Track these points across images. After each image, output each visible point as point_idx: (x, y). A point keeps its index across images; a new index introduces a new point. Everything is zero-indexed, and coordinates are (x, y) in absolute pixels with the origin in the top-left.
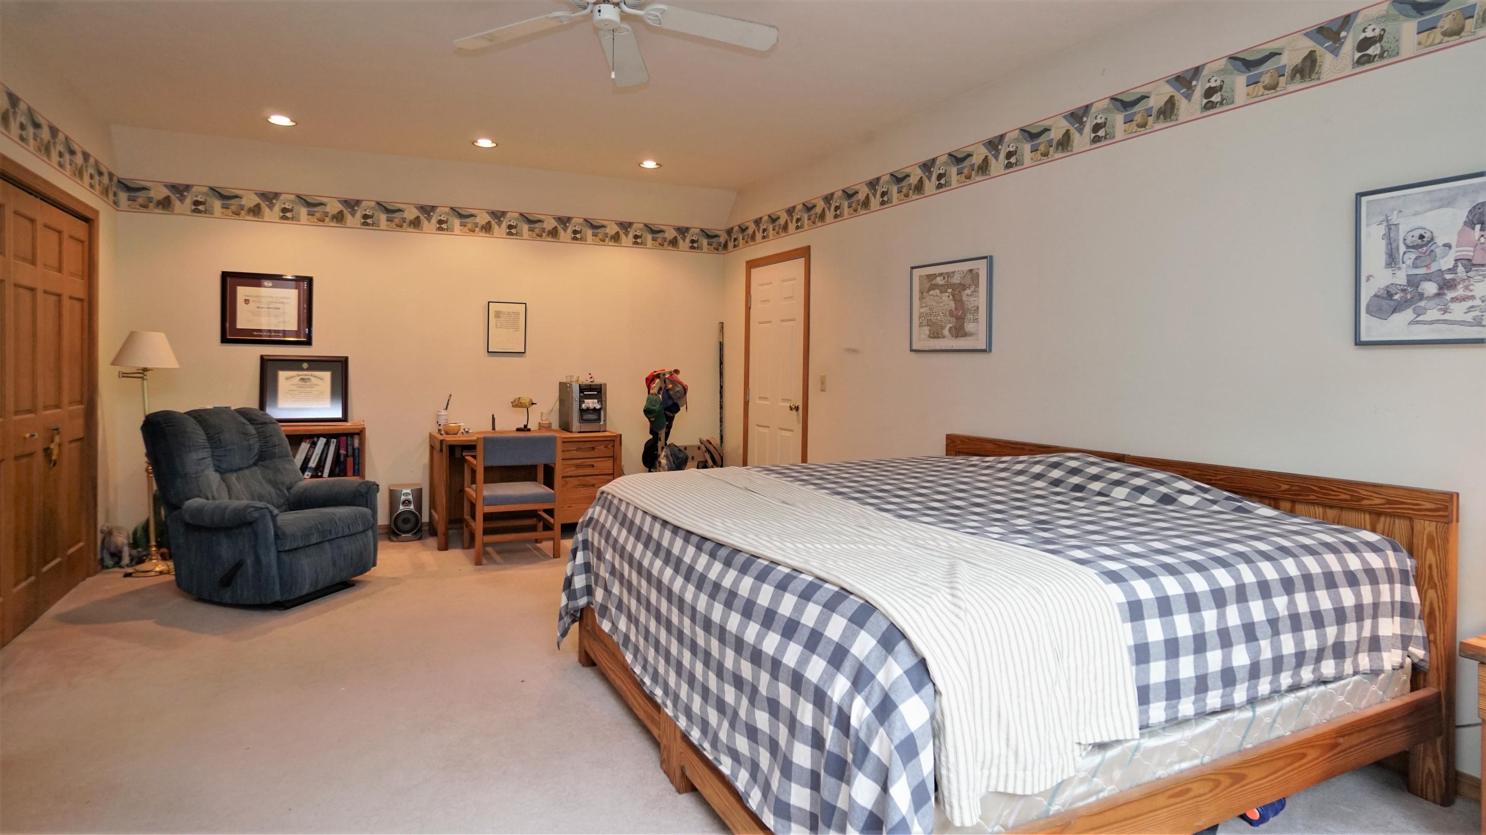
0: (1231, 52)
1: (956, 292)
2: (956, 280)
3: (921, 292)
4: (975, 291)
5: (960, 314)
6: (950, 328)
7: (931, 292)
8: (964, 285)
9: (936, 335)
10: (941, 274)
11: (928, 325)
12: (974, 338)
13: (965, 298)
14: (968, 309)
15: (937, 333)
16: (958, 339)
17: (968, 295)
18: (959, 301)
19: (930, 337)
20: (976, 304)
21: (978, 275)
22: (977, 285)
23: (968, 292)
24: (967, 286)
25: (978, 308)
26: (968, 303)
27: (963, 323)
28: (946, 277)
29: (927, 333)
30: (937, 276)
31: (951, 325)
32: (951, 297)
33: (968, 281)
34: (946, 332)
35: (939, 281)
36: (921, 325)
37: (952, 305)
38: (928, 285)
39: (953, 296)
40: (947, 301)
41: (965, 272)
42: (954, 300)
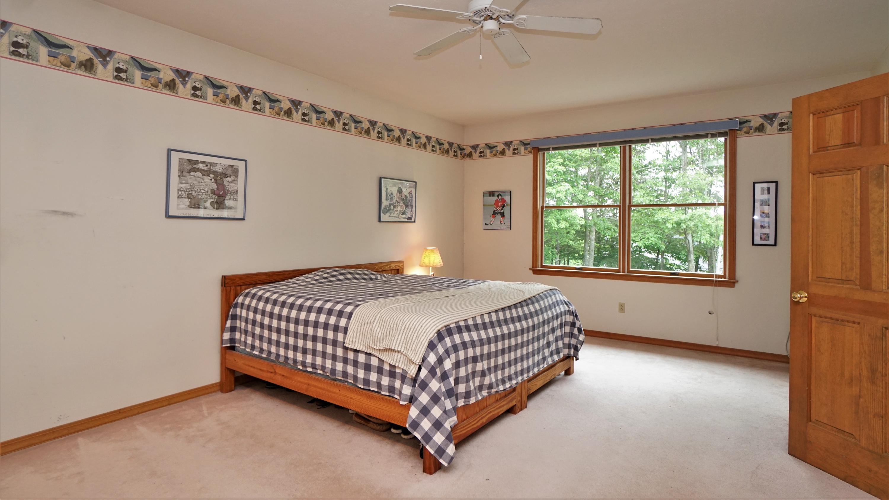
0: (352, 113)
1: (218, 178)
2: (218, 169)
3: (181, 171)
4: (234, 180)
5: (221, 193)
6: (212, 202)
7: (192, 173)
8: (225, 175)
9: (197, 206)
10: (203, 162)
11: (188, 198)
12: (233, 210)
13: (225, 183)
14: (228, 191)
15: (199, 205)
16: (219, 210)
17: (228, 182)
18: (220, 185)
19: (190, 207)
20: (236, 188)
21: (237, 171)
22: (237, 176)
23: (228, 179)
24: (229, 175)
25: (237, 191)
26: (229, 187)
27: (224, 200)
28: (209, 165)
29: (188, 204)
30: (199, 163)
31: (212, 200)
32: (213, 180)
33: (229, 172)
34: (208, 204)
35: (201, 166)
36: (180, 197)
37: (215, 186)
38: (189, 167)
39: (215, 180)
40: (209, 182)
41: (227, 166)
42: (216, 183)
